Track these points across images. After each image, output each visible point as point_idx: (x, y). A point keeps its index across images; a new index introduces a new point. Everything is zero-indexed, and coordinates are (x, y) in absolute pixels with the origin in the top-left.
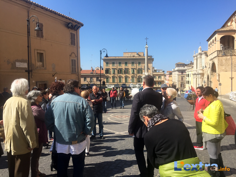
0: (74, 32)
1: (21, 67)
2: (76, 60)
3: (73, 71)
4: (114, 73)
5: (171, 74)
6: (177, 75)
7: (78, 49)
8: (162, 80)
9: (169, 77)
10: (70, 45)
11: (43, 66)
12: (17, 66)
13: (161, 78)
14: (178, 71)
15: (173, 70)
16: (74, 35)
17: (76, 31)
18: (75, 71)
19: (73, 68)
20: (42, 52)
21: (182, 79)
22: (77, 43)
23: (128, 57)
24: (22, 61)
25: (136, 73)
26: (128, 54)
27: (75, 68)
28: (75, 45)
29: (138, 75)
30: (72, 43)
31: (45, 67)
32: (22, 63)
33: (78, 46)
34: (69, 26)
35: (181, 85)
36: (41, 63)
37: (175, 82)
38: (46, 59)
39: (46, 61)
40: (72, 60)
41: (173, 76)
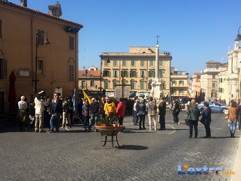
0: (73, 35)
1: (24, 75)
2: (74, 66)
3: (70, 78)
4: (115, 76)
5: (199, 77)
6: (206, 80)
7: (77, 53)
8: (184, 86)
9: (197, 81)
10: (68, 49)
11: (43, 74)
12: (20, 75)
13: (183, 83)
14: (209, 73)
15: (201, 72)
16: (73, 38)
17: (75, 34)
18: (73, 78)
19: (71, 75)
20: (42, 59)
21: (214, 85)
22: (76, 47)
23: (135, 53)
24: (25, 69)
25: (146, 77)
26: (136, 49)
27: (73, 75)
28: (73, 50)
29: (149, 79)
30: (70, 48)
31: (44, 74)
32: (25, 72)
33: (77, 50)
34: (68, 30)
35: (212, 94)
36: (40, 71)
37: (204, 90)
38: (45, 66)
39: (45, 69)
40: (70, 66)
41: (201, 80)
